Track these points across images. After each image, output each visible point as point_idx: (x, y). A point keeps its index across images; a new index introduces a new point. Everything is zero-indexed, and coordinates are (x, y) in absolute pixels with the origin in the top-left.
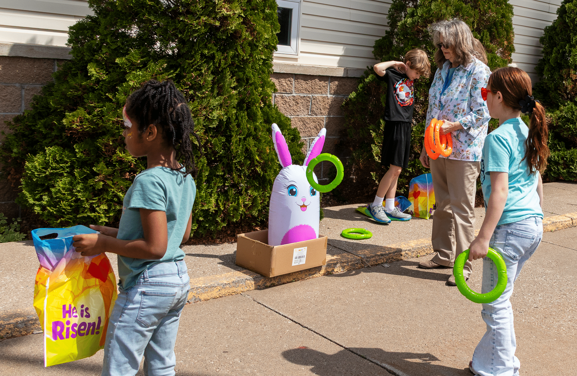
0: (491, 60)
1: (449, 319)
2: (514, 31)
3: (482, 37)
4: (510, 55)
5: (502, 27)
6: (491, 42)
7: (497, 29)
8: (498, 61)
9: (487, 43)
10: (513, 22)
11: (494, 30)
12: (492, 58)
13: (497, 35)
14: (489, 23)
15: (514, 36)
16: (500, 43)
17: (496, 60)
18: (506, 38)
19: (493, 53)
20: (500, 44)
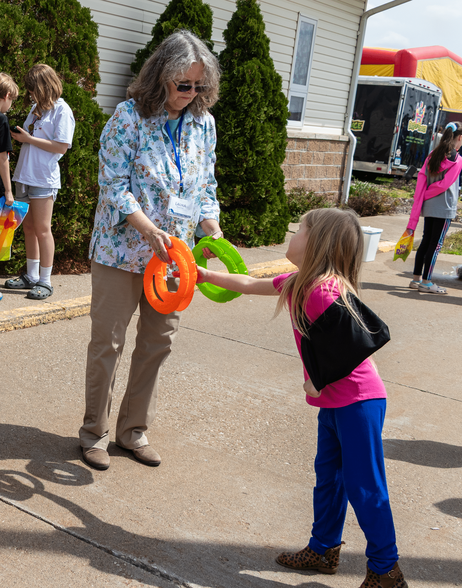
0: (71, 92)
1: (22, 411)
2: (99, 55)
3: (60, 64)
4: (94, 86)
5: (85, 50)
6: (71, 70)
7: (78, 54)
8: (80, 94)
9: (65, 71)
10: (97, 44)
11: (74, 54)
12: (72, 90)
13: (78, 61)
14: (68, 45)
15: (99, 63)
16: (82, 71)
17: (77, 92)
18: (90, 65)
19: (73, 83)
20: (82, 73)
